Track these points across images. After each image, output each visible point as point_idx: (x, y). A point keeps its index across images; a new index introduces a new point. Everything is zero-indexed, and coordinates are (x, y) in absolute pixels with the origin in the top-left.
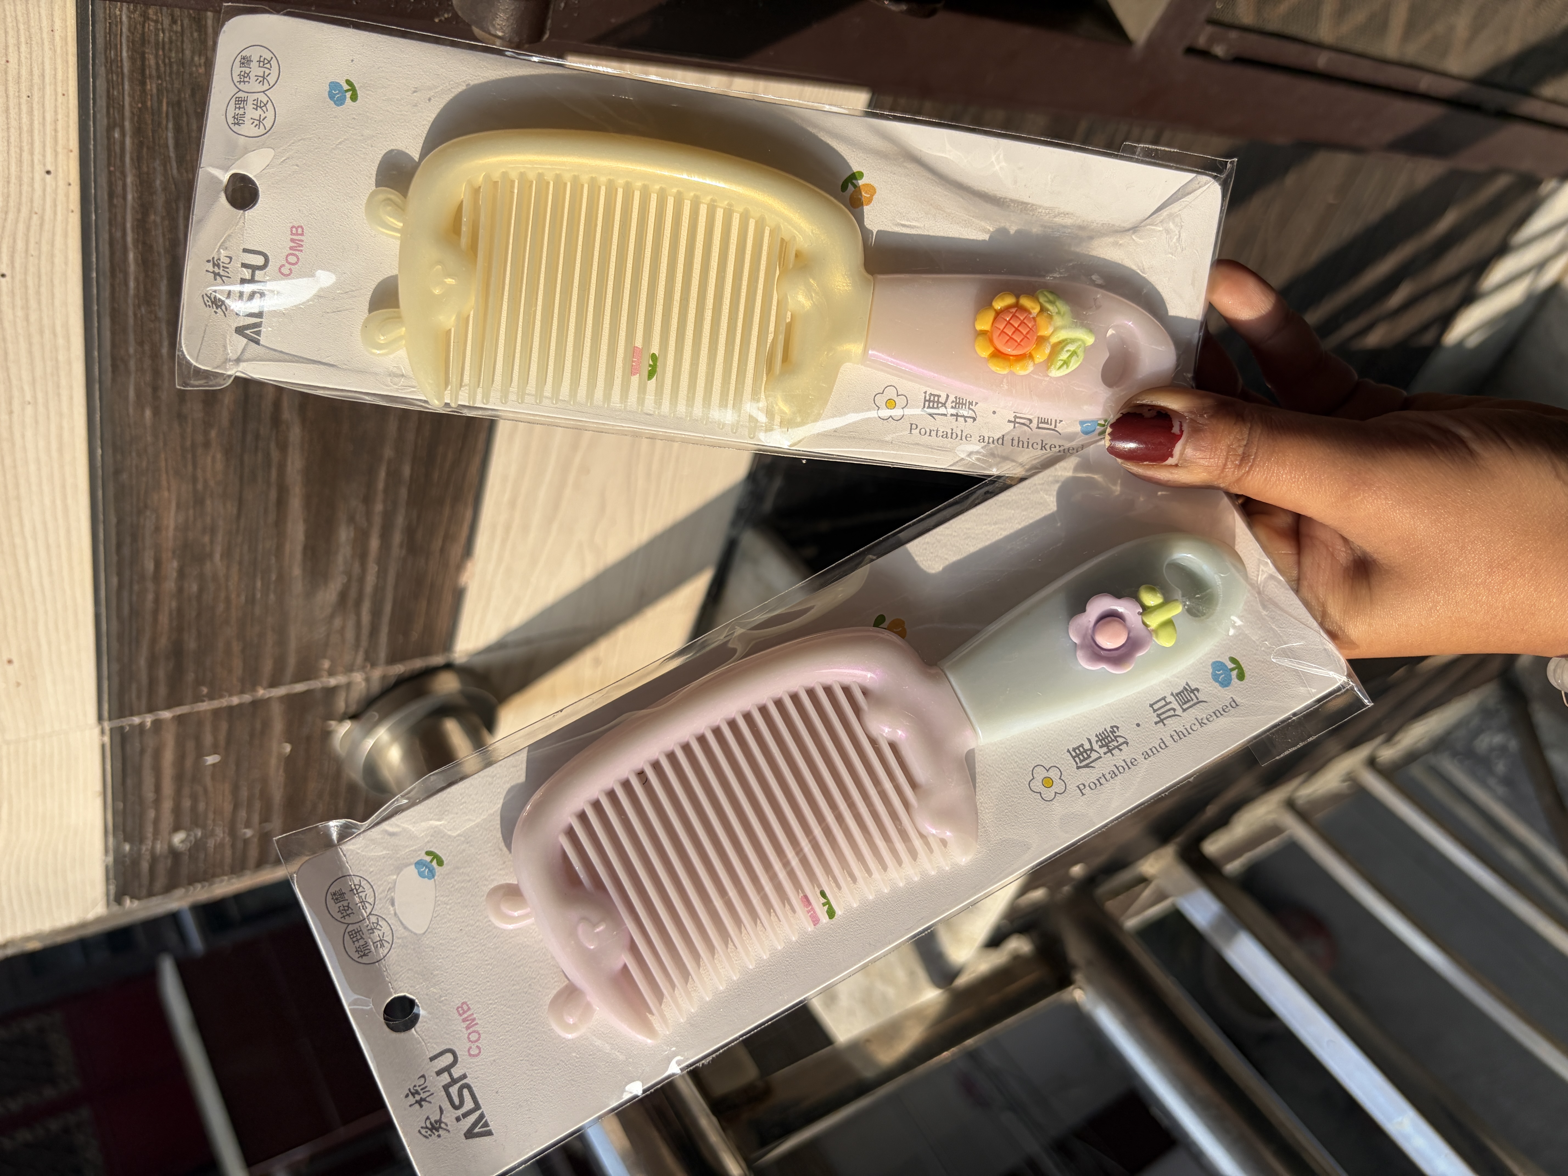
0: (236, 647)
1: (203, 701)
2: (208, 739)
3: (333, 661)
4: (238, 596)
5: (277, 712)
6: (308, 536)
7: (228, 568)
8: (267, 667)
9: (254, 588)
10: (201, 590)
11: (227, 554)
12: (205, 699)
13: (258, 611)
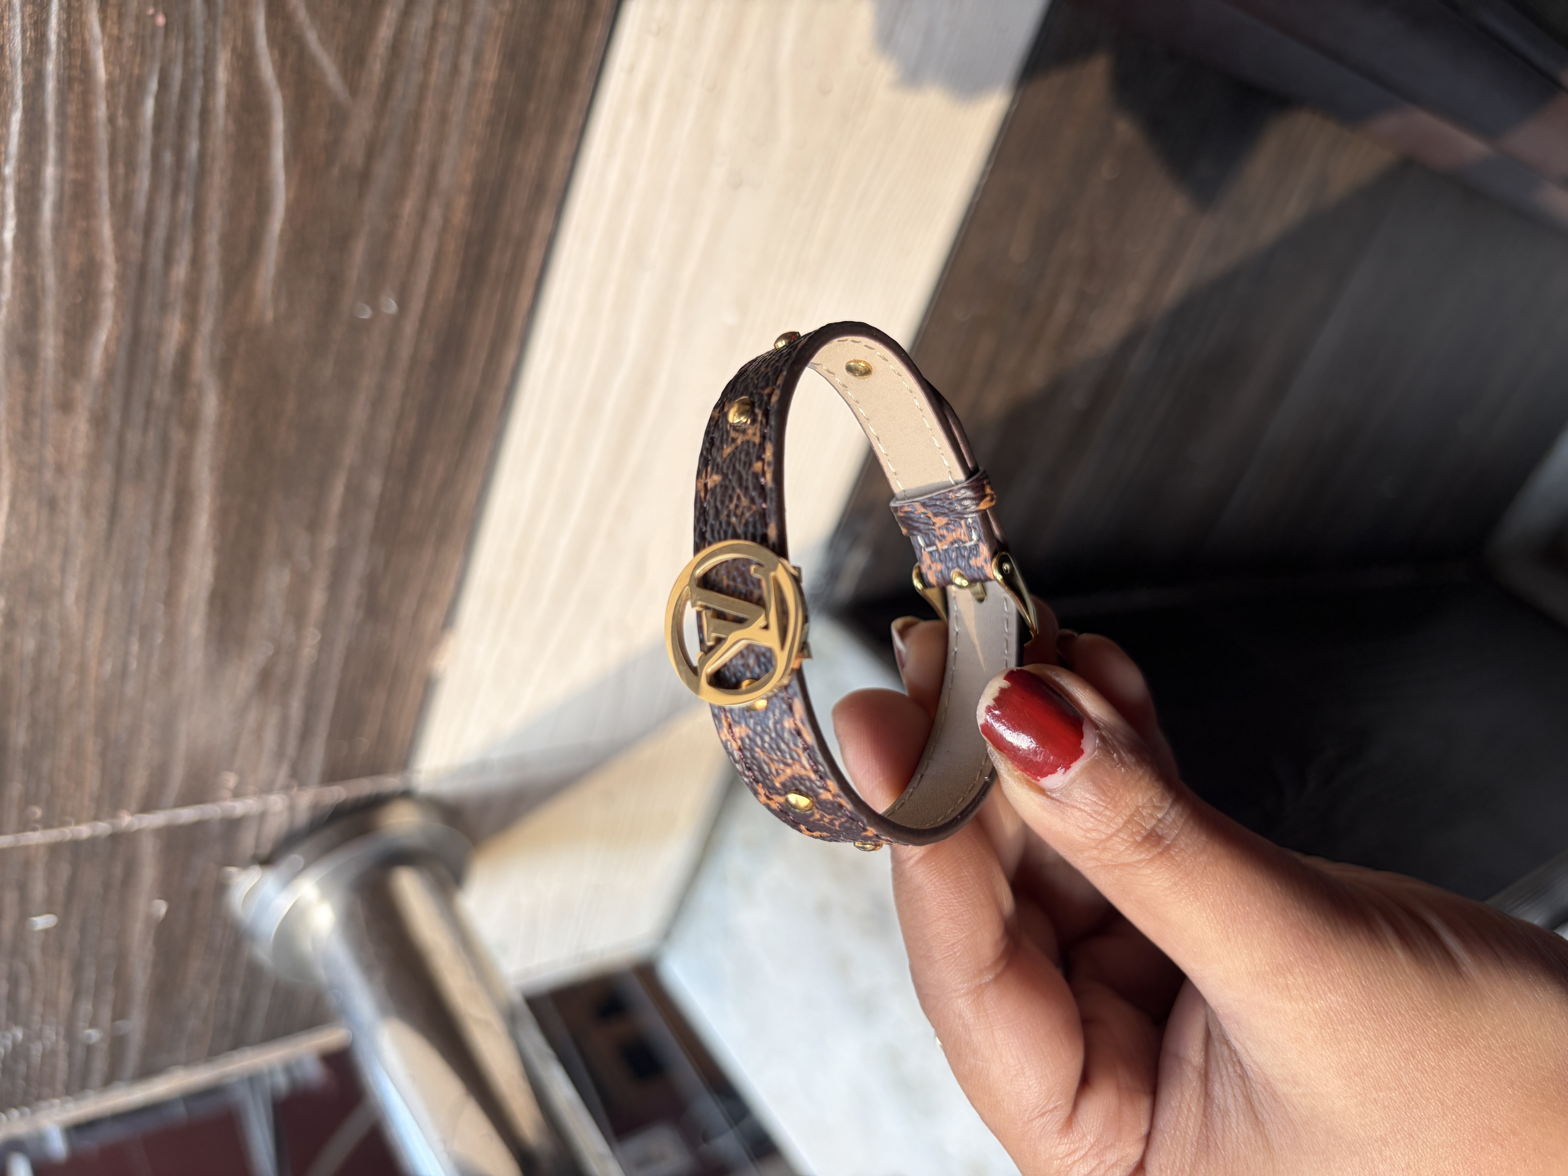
0: (91, 747)
1: (34, 829)
2: (38, 890)
3: (242, 775)
4: (101, 663)
5: (148, 851)
6: (218, 574)
7: (88, 616)
8: (139, 780)
9: (127, 653)
10: (41, 651)
11: (89, 594)
12: (37, 826)
13: (131, 689)
